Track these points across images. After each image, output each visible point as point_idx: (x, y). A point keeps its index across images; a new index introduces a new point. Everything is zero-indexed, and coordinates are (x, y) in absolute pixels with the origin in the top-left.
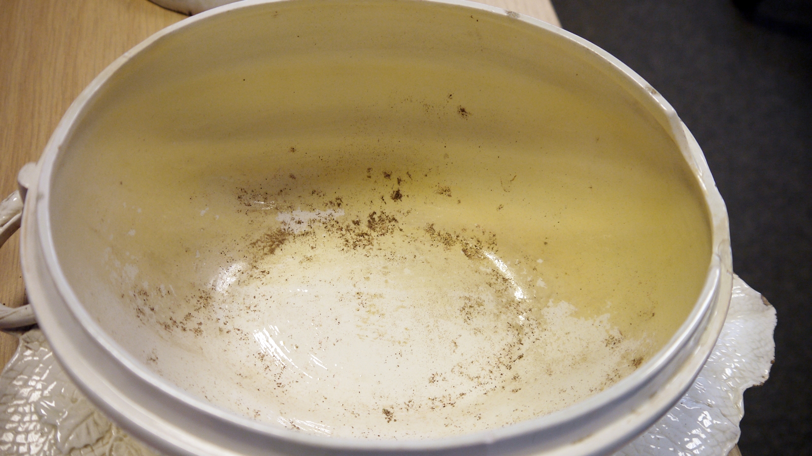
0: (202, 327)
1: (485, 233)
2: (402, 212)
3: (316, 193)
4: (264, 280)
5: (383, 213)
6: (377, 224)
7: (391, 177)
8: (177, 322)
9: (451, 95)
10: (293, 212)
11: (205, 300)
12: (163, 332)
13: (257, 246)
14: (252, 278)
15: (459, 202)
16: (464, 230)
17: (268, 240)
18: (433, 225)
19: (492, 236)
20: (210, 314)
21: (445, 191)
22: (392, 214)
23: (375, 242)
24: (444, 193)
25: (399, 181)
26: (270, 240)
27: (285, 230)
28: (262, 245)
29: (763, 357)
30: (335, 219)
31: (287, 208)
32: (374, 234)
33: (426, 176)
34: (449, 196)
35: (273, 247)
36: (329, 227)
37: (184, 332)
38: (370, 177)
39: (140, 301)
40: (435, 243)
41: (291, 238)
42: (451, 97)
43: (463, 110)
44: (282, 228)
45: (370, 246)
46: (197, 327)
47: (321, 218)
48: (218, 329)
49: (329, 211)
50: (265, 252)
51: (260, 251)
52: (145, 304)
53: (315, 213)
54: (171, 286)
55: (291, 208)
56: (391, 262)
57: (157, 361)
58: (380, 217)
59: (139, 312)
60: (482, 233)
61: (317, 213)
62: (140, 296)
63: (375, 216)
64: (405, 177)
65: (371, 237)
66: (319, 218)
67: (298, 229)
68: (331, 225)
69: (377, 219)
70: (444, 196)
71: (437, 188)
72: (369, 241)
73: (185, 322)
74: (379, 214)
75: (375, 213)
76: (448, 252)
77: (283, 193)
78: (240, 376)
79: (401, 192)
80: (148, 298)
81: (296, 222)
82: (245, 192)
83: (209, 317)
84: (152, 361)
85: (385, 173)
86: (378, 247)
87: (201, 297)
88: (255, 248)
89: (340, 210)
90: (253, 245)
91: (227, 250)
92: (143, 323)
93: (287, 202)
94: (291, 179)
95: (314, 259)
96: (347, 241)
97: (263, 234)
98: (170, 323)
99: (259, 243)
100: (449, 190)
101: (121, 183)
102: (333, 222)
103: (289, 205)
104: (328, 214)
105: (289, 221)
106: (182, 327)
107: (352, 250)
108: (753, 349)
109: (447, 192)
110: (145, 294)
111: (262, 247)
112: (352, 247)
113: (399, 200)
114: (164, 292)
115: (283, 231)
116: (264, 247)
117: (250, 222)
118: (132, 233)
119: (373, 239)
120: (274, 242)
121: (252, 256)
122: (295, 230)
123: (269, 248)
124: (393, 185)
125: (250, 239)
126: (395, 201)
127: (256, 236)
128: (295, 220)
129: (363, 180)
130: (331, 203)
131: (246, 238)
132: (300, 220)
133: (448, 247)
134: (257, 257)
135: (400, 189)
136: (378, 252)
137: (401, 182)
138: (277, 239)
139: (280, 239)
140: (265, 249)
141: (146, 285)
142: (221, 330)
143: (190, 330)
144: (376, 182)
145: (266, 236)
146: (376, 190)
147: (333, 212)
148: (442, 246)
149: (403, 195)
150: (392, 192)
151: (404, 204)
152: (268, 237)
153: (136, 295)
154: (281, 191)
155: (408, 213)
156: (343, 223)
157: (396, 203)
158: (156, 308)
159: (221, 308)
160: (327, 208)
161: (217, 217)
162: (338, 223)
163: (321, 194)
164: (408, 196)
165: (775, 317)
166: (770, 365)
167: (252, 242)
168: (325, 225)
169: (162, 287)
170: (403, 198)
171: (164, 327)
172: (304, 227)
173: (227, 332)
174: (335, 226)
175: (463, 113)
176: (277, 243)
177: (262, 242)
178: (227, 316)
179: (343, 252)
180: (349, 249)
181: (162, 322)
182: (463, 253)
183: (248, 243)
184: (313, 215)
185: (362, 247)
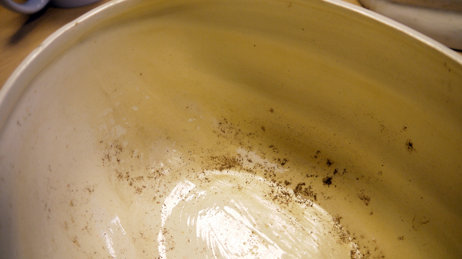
0: (144, 190)
1: (377, 251)
2: (324, 195)
3: (273, 148)
4: (203, 184)
5: (310, 188)
6: (301, 193)
7: (331, 166)
8: (130, 177)
9: (406, 128)
10: (250, 152)
11: (159, 175)
12: (114, 178)
13: (214, 160)
14: (197, 178)
15: (372, 213)
16: (363, 237)
17: (223, 161)
18: (341, 218)
19: (381, 256)
20: (155, 185)
21: (366, 199)
22: (316, 192)
23: (290, 204)
24: (364, 200)
25: (336, 172)
26: (224, 161)
27: (238, 160)
28: (218, 161)
30: (275, 173)
31: (247, 147)
32: (294, 198)
33: (358, 179)
34: (367, 204)
35: (224, 167)
36: (268, 175)
37: (130, 186)
38: (316, 157)
39: (113, 151)
40: (333, 233)
41: (239, 168)
42: (405, 129)
43: (411, 145)
44: (237, 158)
45: (285, 205)
46: (141, 187)
47: (266, 166)
48: (154, 197)
49: (274, 165)
50: (217, 167)
51: (214, 165)
52: (116, 155)
53: (264, 161)
54: (142, 153)
55: (250, 148)
56: (292, 226)
57: (92, 193)
58: (307, 189)
59: (107, 157)
60: (374, 249)
61: (265, 162)
62: (116, 149)
63: (303, 187)
64: (341, 172)
65: (290, 199)
66: (264, 166)
67: (246, 164)
68: (270, 175)
69: (303, 189)
70: (363, 202)
71: (361, 193)
72: (287, 201)
73: (135, 180)
74: (307, 186)
75: (304, 184)
76: (339, 245)
77: (251, 136)
78: (141, 235)
79: (332, 180)
80: (121, 152)
81: (248, 159)
82: (227, 122)
83: (154, 186)
84: (88, 190)
85: (329, 160)
86: (290, 209)
87: (157, 171)
88: (212, 161)
89: (282, 168)
90: (212, 158)
91: (194, 152)
92: (103, 165)
93: (250, 143)
94: (261, 129)
95: (243, 191)
96: (273, 192)
97: (222, 155)
98: (125, 175)
99: (217, 159)
100: (369, 200)
101: (141, 74)
102: (272, 174)
103: (250, 146)
104: (272, 166)
105: (244, 156)
106: (131, 182)
107: (271, 200)
109: (366, 200)
110: (121, 149)
111: (217, 163)
112: (273, 198)
113: (327, 185)
114: (135, 155)
115: (236, 160)
116: (218, 164)
117: (218, 143)
118: (135, 109)
119: (291, 201)
120: (226, 164)
121: (207, 165)
122: (244, 164)
123: (221, 166)
124: (329, 172)
125: (212, 153)
126: (324, 184)
127: (217, 154)
128: (247, 158)
129: (311, 156)
130: (279, 160)
131: (210, 151)
132: (251, 159)
133: (342, 242)
134: (210, 167)
135: (333, 178)
136: (287, 213)
137: (337, 174)
138: (229, 163)
139: (231, 164)
140: (218, 165)
141: (125, 144)
142: (155, 198)
143: (135, 187)
144: (318, 163)
145: (223, 158)
146: (316, 169)
147: (276, 167)
148: (337, 237)
149: (333, 183)
150: (326, 177)
151: (330, 190)
152: (224, 159)
153: (113, 146)
154: (251, 134)
155: (328, 198)
156: (278, 178)
157: (324, 186)
158: (122, 161)
159: (165, 185)
160: (274, 161)
161: (198, 128)
162: (275, 176)
163: (276, 151)
164: (335, 186)
167: (213, 156)
168: (266, 173)
169: (136, 151)
170: (331, 186)
171: (118, 175)
172: (251, 166)
173: (158, 203)
174: (272, 176)
175: (410, 147)
176: (228, 166)
177: (219, 160)
178: (165, 193)
179: (264, 197)
180: (270, 198)
181: (119, 171)
182: (349, 253)
183: (210, 155)
184: (261, 161)
185: (280, 202)
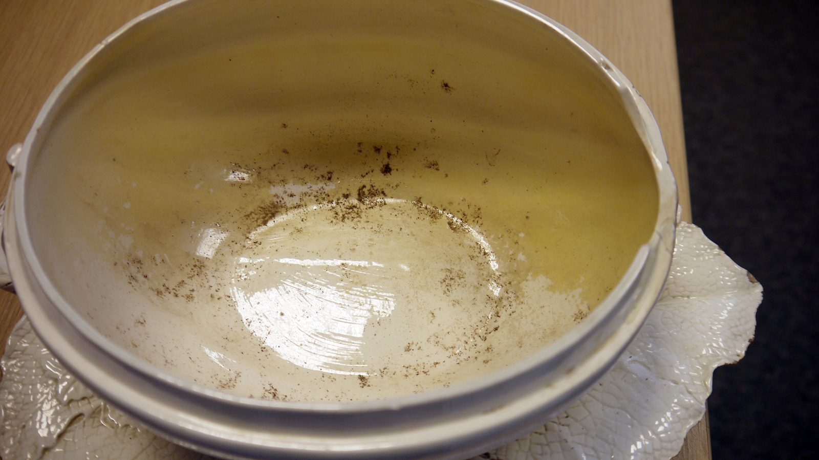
0: (194, 294)
1: (471, 207)
2: (391, 185)
3: (308, 167)
4: (256, 250)
5: (373, 187)
6: (366, 197)
7: (381, 152)
8: (170, 288)
9: (433, 71)
10: (286, 185)
11: (199, 269)
12: (155, 298)
13: (251, 218)
14: (245, 248)
15: (447, 175)
16: (451, 203)
17: (261, 213)
18: (420, 198)
19: (477, 209)
20: (203, 281)
21: (433, 165)
22: (381, 187)
23: (363, 215)
24: (432, 167)
25: (389, 155)
26: (263, 212)
27: (277, 202)
28: (256, 217)
29: (741, 336)
30: (326, 192)
31: (279, 182)
32: (363, 207)
33: (415, 149)
34: (437, 169)
35: (266, 219)
36: (320, 200)
37: (176, 298)
38: (360, 151)
39: (133, 269)
40: (422, 216)
41: (283, 210)
42: (433, 72)
43: (446, 85)
44: (275, 200)
45: (359, 219)
46: (189, 293)
47: (313, 192)
48: (210, 295)
49: (320, 185)
50: (258, 224)
51: (253, 223)
52: (139, 272)
53: (307, 187)
54: (165, 255)
55: (284, 181)
56: (377, 234)
57: (145, 324)
58: (370, 190)
59: (132, 278)
60: (467, 207)
61: (309, 187)
62: (134, 264)
63: (365, 190)
64: (394, 152)
65: (360, 210)
66: (311, 192)
67: (289, 202)
68: (321, 197)
69: (367, 193)
70: (432, 170)
71: (425, 162)
72: (357, 214)
73: (177, 289)
74: (368, 187)
75: (364, 187)
76: (434, 225)
77: (276, 167)
78: (226, 340)
79: (390, 166)
80: (142, 266)
81: (288, 195)
82: (239, 166)
83: (202, 284)
84: (140, 324)
85: (375, 147)
86: (366, 220)
87: (195, 266)
88: (249, 220)
89: (331, 183)
90: (247, 217)
91: (222, 222)
92: (135, 289)
93: (280, 176)
94: (284, 153)
95: (304, 231)
96: (337, 214)
97: (257, 206)
98: (163, 289)
99: (253, 215)
100: (437, 164)
101: (114, 160)
102: (324, 196)
103: (282, 179)
104: (319, 188)
105: (282, 194)
106: (175, 293)
107: (341, 223)
108: (731, 327)
109: (435, 166)
110: (139, 262)
111: (256, 219)
112: (341, 219)
113: (388, 174)
114: (159, 260)
115: (276, 203)
116: (258, 219)
117: (244, 195)
118: (127, 206)
119: (361, 212)
120: (267, 214)
121: (246, 227)
122: (287, 203)
123: (262, 220)
124: (383, 159)
125: (244, 211)
126: (385, 175)
127: (250, 209)
128: (287, 194)
129: (354, 154)
130: (323, 176)
131: (240, 210)
132: (293, 193)
133: (434, 220)
134: (251, 228)
135: (390, 163)
136: (365, 225)
137: (391, 157)
138: (270, 211)
139: (273, 211)
140: (259, 221)
141: (140, 254)
142: (212, 296)
143: (183, 296)
144: (366, 156)
145: (259, 209)
146: (367, 164)
147: (324, 186)
148: (428, 218)
149: (392, 169)
150: (382, 166)
151: (393, 178)
152: (261, 209)
153: (130, 263)
154: (274, 165)
155: (397, 186)
156: (333, 197)
158: (150, 276)
159: (213, 276)
160: (318, 181)
161: (212, 191)
162: (328, 196)
163: (313, 168)
164: (397, 170)
165: (761, 294)
166: (748, 343)
167: (246, 214)
168: (317, 198)
169: (157, 256)
170: (392, 172)
171: (156, 293)
172: (296, 200)
173: (219, 299)
174: (326, 198)
175: (447, 88)
176: (270, 215)
177: (256, 214)
178: (219, 284)
179: (331, 224)
180: (338, 221)
181: (154, 288)
182: (448, 226)
183: (242, 215)
184: (304, 189)
185: (350, 219)
